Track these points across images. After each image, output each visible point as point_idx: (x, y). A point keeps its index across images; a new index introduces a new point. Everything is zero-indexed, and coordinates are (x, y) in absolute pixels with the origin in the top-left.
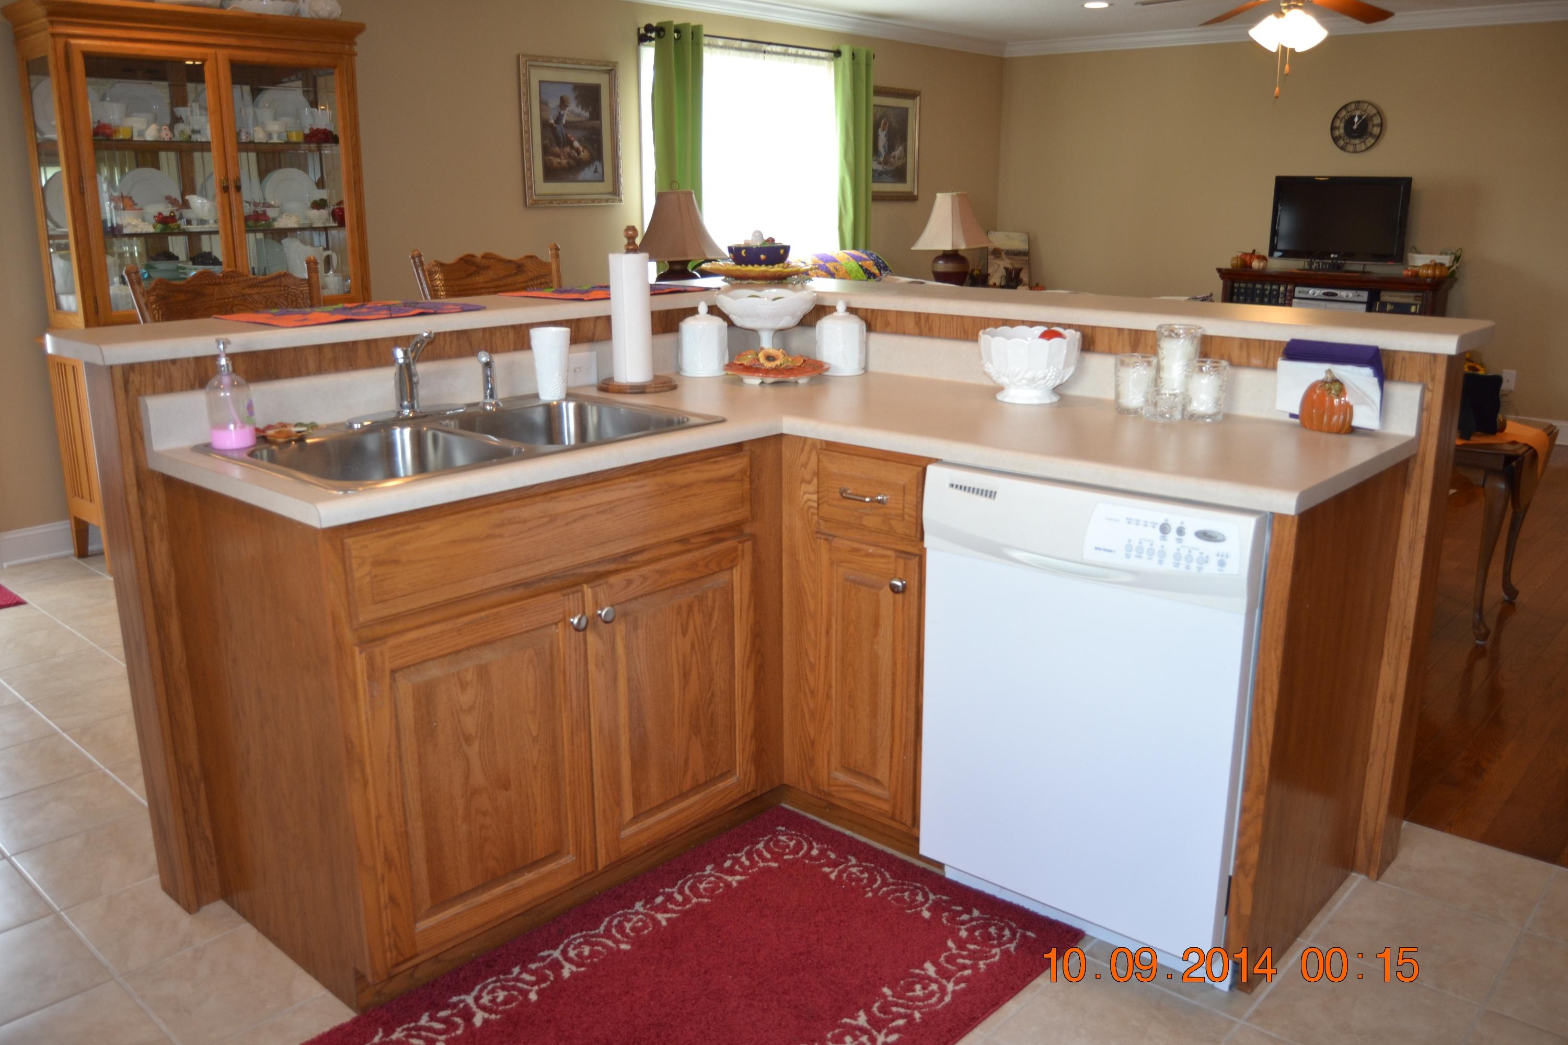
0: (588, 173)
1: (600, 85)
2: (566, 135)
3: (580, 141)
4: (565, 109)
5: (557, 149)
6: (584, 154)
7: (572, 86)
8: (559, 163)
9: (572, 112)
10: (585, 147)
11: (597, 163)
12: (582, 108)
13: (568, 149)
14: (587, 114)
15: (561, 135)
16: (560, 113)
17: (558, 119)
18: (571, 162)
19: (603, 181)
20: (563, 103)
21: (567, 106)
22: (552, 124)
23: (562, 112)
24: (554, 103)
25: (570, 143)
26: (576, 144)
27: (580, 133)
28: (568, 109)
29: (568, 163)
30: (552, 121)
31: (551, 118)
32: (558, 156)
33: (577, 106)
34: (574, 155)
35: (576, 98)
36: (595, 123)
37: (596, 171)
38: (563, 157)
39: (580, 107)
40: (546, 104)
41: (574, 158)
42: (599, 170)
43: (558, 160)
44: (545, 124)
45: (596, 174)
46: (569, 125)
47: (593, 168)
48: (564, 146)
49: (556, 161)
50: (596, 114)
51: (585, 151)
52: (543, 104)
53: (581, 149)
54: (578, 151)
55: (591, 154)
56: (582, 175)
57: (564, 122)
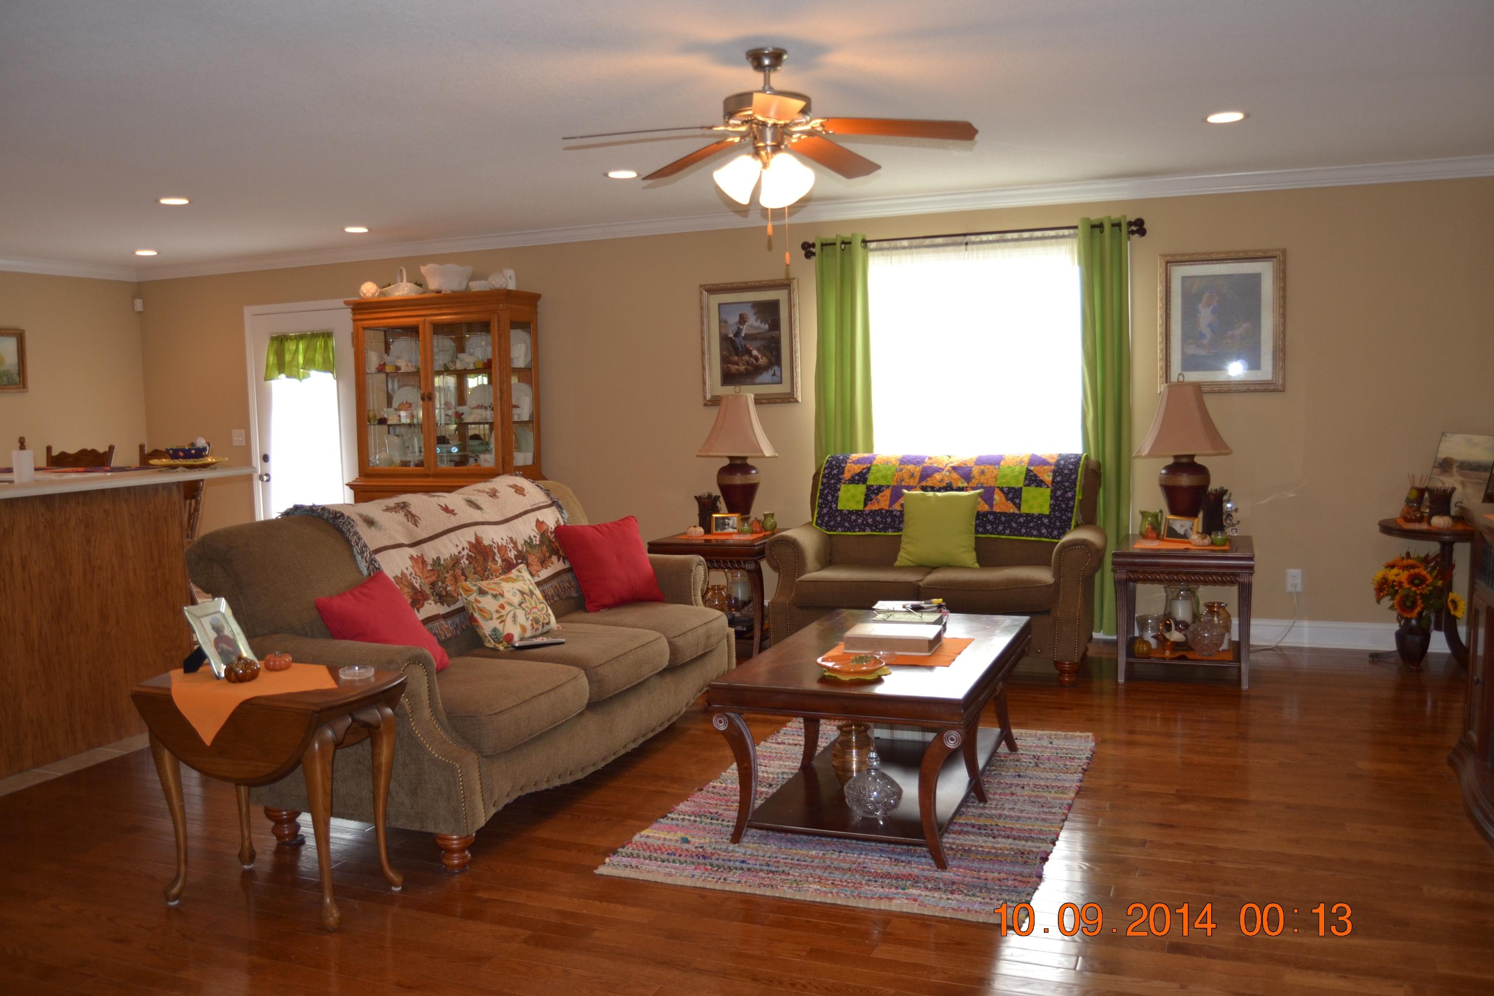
0: (766, 376)
1: (779, 300)
2: (745, 346)
3: (758, 350)
4: (744, 324)
5: (736, 358)
6: (763, 361)
7: (750, 304)
8: (737, 370)
9: (751, 326)
10: (763, 355)
11: (776, 368)
12: (761, 322)
13: (746, 358)
14: (767, 326)
15: (740, 346)
16: (739, 328)
17: (737, 334)
18: (749, 368)
19: (781, 383)
20: (742, 320)
21: (746, 321)
22: (731, 338)
23: (741, 327)
24: (733, 319)
25: (749, 352)
26: (755, 352)
27: (758, 343)
28: (747, 324)
29: (746, 369)
30: (731, 336)
31: (730, 332)
32: (737, 364)
33: (756, 320)
34: (752, 362)
35: (755, 314)
36: (774, 333)
37: (774, 375)
38: (741, 364)
39: (759, 321)
40: (726, 322)
41: (752, 365)
42: (778, 373)
43: (736, 367)
44: (724, 339)
45: (774, 377)
46: (747, 337)
47: (771, 372)
48: (743, 355)
49: (734, 368)
50: (775, 325)
51: (764, 358)
52: (722, 322)
53: (760, 356)
54: (756, 359)
55: (770, 360)
56: (760, 379)
57: (743, 335)
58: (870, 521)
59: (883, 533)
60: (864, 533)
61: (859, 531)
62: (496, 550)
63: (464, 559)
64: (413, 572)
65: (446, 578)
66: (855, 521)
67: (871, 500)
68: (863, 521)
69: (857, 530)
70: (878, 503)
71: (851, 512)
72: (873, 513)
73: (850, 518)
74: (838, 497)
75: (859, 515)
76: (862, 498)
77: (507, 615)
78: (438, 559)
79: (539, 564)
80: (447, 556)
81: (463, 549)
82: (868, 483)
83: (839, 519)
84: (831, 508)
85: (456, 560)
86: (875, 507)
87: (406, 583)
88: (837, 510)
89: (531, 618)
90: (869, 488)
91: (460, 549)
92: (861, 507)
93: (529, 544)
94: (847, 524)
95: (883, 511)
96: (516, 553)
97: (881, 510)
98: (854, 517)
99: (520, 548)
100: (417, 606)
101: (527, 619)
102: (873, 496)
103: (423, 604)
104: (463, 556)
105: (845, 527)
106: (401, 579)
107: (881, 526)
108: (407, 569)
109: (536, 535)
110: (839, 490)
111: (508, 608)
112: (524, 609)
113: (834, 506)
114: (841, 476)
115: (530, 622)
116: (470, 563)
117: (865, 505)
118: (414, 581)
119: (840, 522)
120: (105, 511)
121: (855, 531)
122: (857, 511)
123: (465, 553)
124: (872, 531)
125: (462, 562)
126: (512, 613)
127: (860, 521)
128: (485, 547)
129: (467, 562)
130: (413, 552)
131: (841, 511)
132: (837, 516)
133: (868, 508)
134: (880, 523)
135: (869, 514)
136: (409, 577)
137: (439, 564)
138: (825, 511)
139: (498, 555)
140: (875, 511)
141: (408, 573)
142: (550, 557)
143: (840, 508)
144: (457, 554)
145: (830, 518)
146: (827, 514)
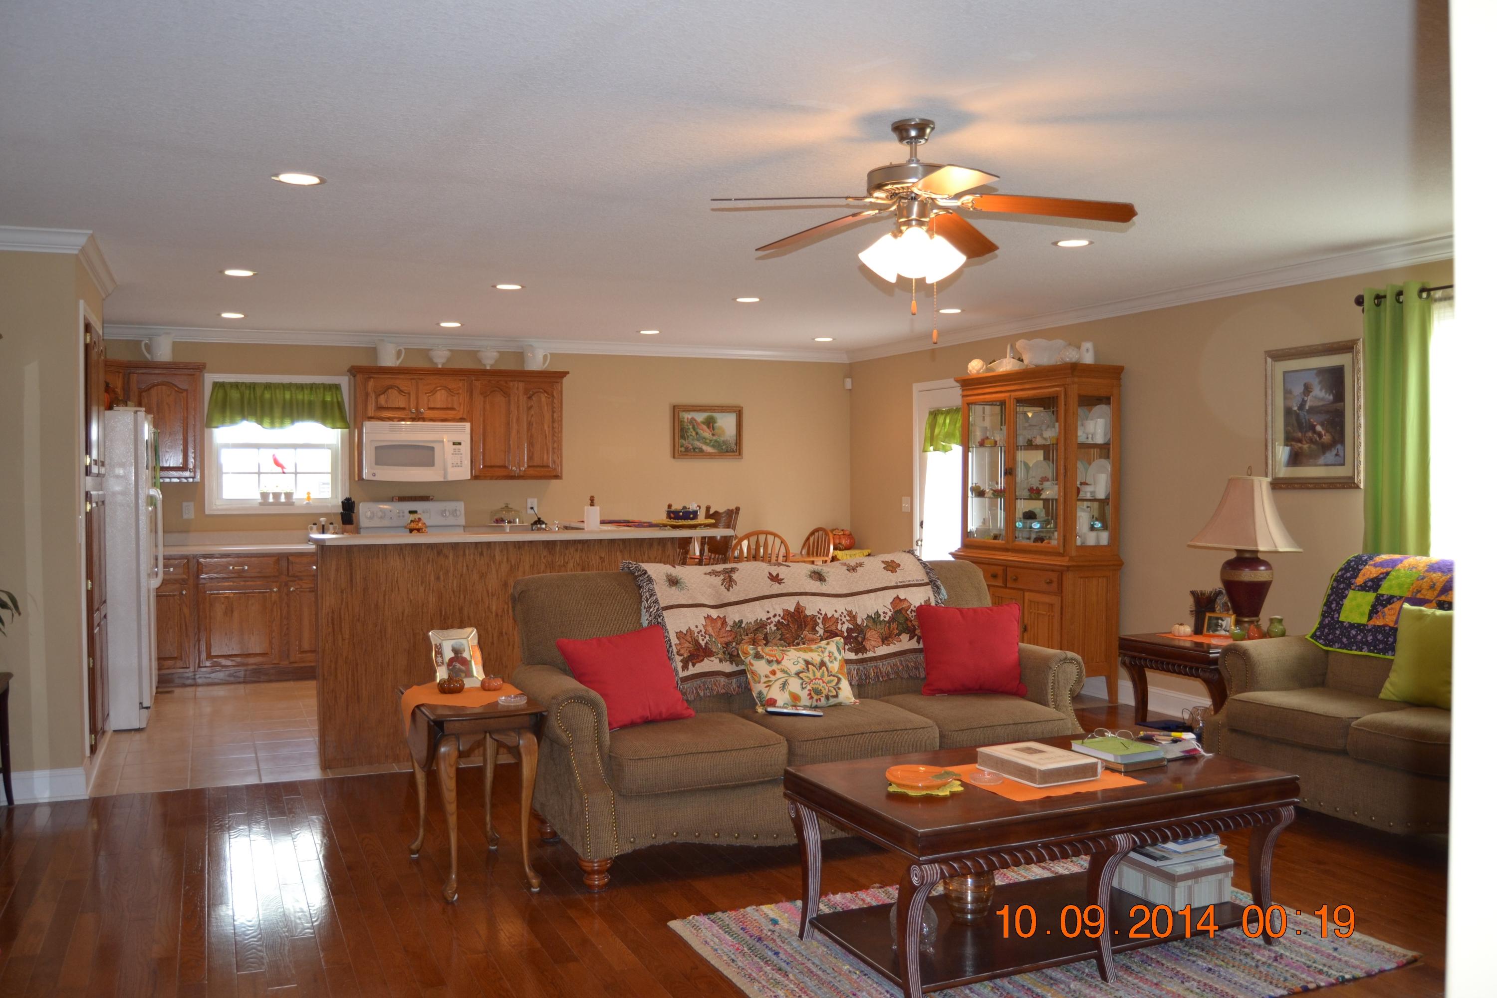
0: (1330, 456)
1: (1343, 366)
2: (1309, 420)
3: (1322, 425)
4: (1308, 395)
6: (1327, 438)
7: (1315, 371)
8: (1300, 448)
9: (1316, 397)
10: (1327, 431)
11: (1339, 447)
12: (1326, 392)
14: (1331, 397)
15: (1304, 421)
16: (1303, 400)
17: (1302, 406)
18: (1313, 446)
19: (1343, 464)
20: (1307, 389)
21: (1311, 392)
22: (1295, 411)
23: (1306, 399)
24: (1298, 390)
25: (1312, 428)
26: (1319, 428)
27: (1322, 417)
28: (1311, 394)
29: (1309, 448)
30: (1295, 408)
33: (1321, 390)
34: (1316, 440)
35: (1320, 382)
36: (1338, 405)
37: (1337, 455)
38: (1304, 442)
39: (1324, 391)
40: (1290, 393)
41: (1316, 443)
42: (1341, 453)
43: (1300, 445)
44: (1288, 412)
45: (1337, 457)
46: (1312, 410)
47: (1334, 452)
48: (1307, 431)
49: (1298, 446)
50: (1339, 397)
51: (1327, 434)
52: (1287, 393)
53: (1323, 432)
54: (1320, 435)
55: (1333, 438)
56: (1322, 460)
57: (1307, 407)
58: (1370, 638)
59: (1381, 656)
60: (1360, 653)
61: (1356, 650)
62: (820, 621)
63: (772, 625)
64: (703, 631)
65: (743, 639)
66: (1355, 637)
67: (1377, 612)
68: (1363, 638)
69: (1354, 648)
70: (1384, 617)
71: (1352, 626)
72: (1377, 629)
73: (1349, 633)
74: (1342, 605)
75: (1360, 630)
76: (1367, 609)
77: (776, 681)
78: (741, 622)
79: (880, 640)
80: (752, 620)
81: (775, 616)
82: (1380, 591)
83: (1338, 632)
84: (1332, 618)
85: (761, 626)
86: (1379, 622)
87: (690, 639)
88: (1338, 622)
89: (809, 687)
90: (1378, 598)
91: (771, 615)
92: (1364, 620)
93: (873, 619)
94: (1345, 640)
95: (1387, 628)
96: (851, 626)
97: (1384, 626)
98: (1353, 632)
99: (859, 622)
100: (694, 661)
101: (803, 688)
102: (1380, 608)
103: (702, 660)
104: (772, 622)
105: (1342, 643)
106: (685, 635)
107: (1381, 646)
108: (697, 627)
109: (886, 610)
110: (1345, 597)
111: (779, 674)
112: (802, 679)
113: (1336, 616)
114: (1353, 581)
115: (806, 692)
116: (778, 629)
117: (1370, 618)
118: (700, 638)
119: (1338, 637)
120: (601, 558)
121: (1351, 650)
122: (1359, 625)
123: (776, 619)
124: (1370, 651)
125: (768, 627)
126: (784, 680)
127: (1359, 637)
128: (806, 616)
129: (774, 628)
130: (714, 613)
131: (1342, 622)
132: (1336, 629)
133: (1372, 623)
134: (1381, 642)
135: (1370, 630)
136: (696, 634)
137: (740, 626)
138: (1327, 621)
139: (821, 625)
140: (1379, 627)
141: (696, 630)
142: (899, 634)
143: (1341, 619)
144: (764, 619)
145: (1329, 630)
146: (1328, 625)
